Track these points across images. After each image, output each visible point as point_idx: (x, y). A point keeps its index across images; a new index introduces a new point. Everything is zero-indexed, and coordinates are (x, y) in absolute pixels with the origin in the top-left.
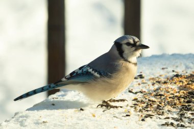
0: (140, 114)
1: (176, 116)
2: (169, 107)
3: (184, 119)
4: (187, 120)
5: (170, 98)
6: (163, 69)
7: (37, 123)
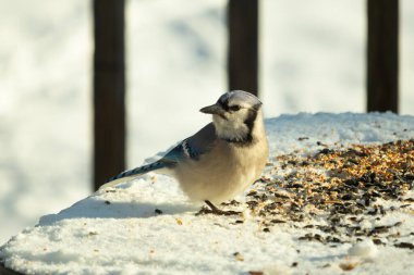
0: (261, 219)
1: (324, 223)
2: (313, 207)
3: (338, 229)
4: (343, 229)
5: (313, 191)
6: (300, 139)
7: (79, 235)
